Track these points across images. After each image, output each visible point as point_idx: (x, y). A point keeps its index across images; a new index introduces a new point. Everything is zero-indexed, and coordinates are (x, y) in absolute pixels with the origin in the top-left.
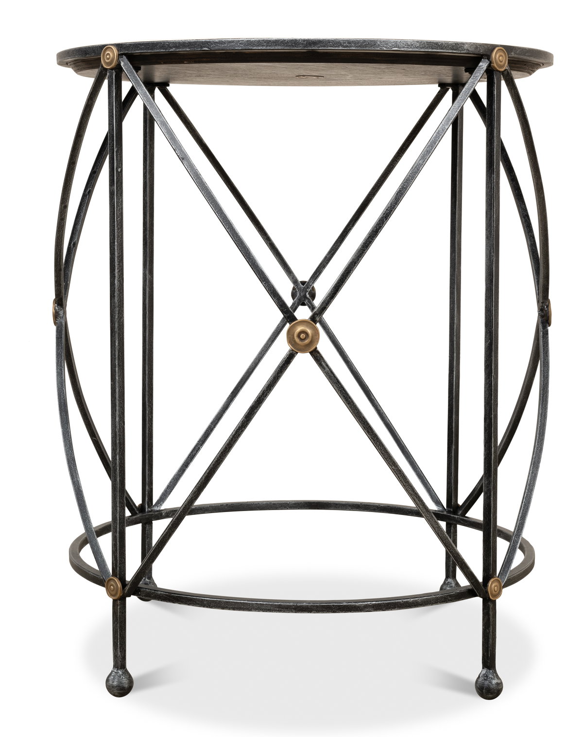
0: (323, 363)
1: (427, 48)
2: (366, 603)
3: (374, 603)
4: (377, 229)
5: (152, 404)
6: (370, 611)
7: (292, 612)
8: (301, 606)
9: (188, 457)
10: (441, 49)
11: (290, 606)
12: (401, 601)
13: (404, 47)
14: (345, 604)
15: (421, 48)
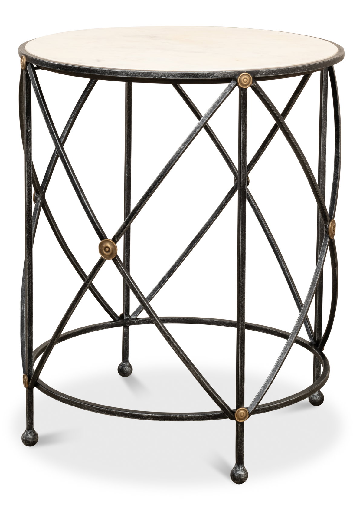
0: (119, 267)
1: (186, 77)
2: (148, 415)
3: (154, 415)
4: (152, 188)
5: (129, 250)
6: (151, 420)
7: (105, 414)
8: (110, 411)
9: (158, 285)
10: (196, 77)
11: (104, 410)
12: (171, 416)
13: (169, 77)
14: (135, 413)
15: (181, 77)
